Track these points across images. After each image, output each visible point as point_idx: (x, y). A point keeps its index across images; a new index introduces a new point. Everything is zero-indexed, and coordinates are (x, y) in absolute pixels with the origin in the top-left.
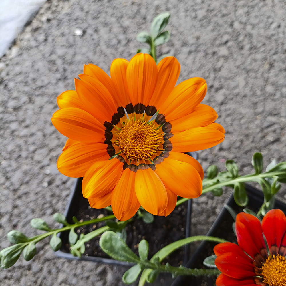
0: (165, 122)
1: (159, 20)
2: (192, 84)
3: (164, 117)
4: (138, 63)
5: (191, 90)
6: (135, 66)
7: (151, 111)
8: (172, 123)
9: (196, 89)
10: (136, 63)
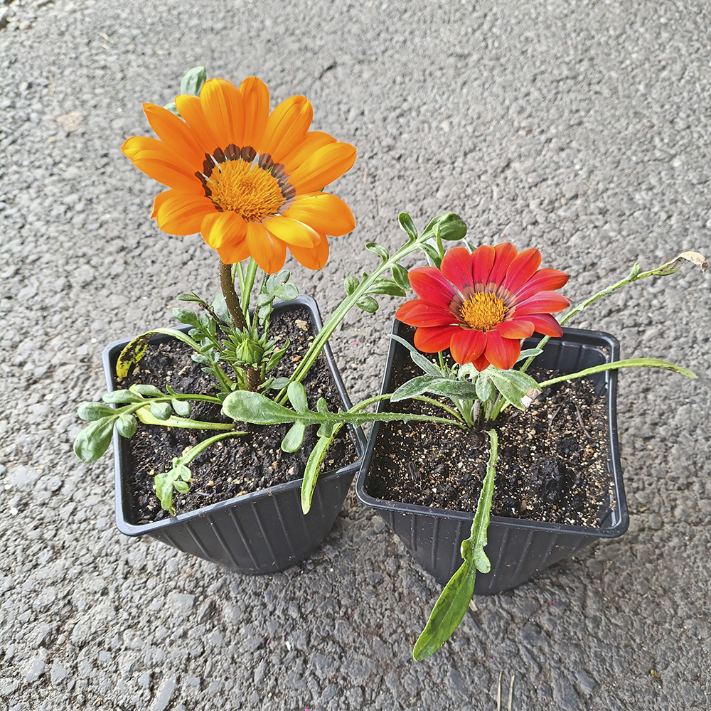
0: (272, 164)
1: (191, 78)
2: (291, 104)
3: (269, 157)
4: (213, 89)
5: (292, 111)
6: (212, 93)
7: (249, 154)
8: (282, 162)
9: (299, 109)
10: (211, 90)
